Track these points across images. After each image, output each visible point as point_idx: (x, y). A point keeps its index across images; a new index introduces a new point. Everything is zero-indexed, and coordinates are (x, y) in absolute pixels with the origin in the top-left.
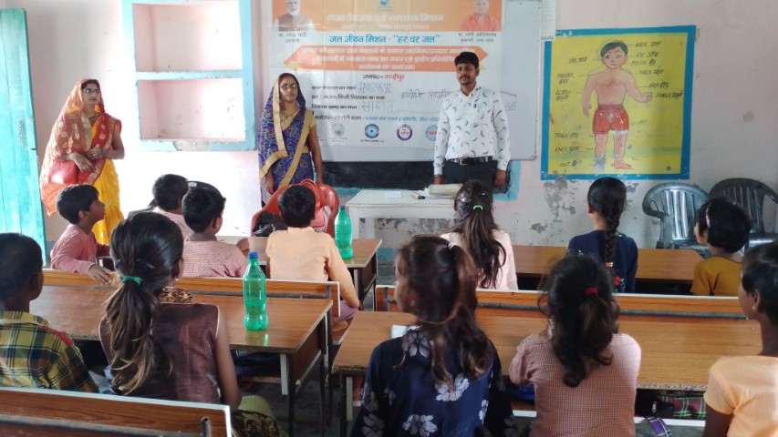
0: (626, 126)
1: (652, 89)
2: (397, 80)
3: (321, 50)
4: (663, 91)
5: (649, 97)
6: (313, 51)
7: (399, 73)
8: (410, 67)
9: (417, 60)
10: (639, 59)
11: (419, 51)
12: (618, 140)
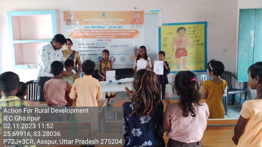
0: (186, 55)
1: (194, 43)
2: (109, 41)
3: (82, 32)
4: (197, 43)
5: (193, 45)
6: (79, 32)
7: (110, 39)
8: (114, 37)
9: (116, 34)
10: (189, 33)
11: (116, 31)
12: (184, 60)
